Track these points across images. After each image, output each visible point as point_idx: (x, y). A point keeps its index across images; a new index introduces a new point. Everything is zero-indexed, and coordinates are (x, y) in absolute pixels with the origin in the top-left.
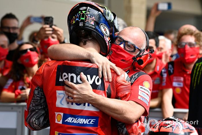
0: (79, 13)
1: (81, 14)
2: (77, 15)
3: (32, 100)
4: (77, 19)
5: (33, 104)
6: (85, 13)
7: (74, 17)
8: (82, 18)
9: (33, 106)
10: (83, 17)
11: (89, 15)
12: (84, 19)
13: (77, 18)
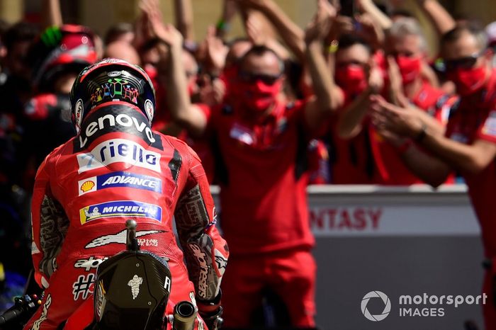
0: (110, 84)
1: (113, 84)
2: (105, 86)
3: (42, 230)
4: (106, 94)
5: (44, 236)
6: (121, 82)
7: (98, 89)
8: (116, 93)
9: (46, 239)
10: (118, 89)
11: (129, 87)
12: (120, 93)
13: (107, 91)
